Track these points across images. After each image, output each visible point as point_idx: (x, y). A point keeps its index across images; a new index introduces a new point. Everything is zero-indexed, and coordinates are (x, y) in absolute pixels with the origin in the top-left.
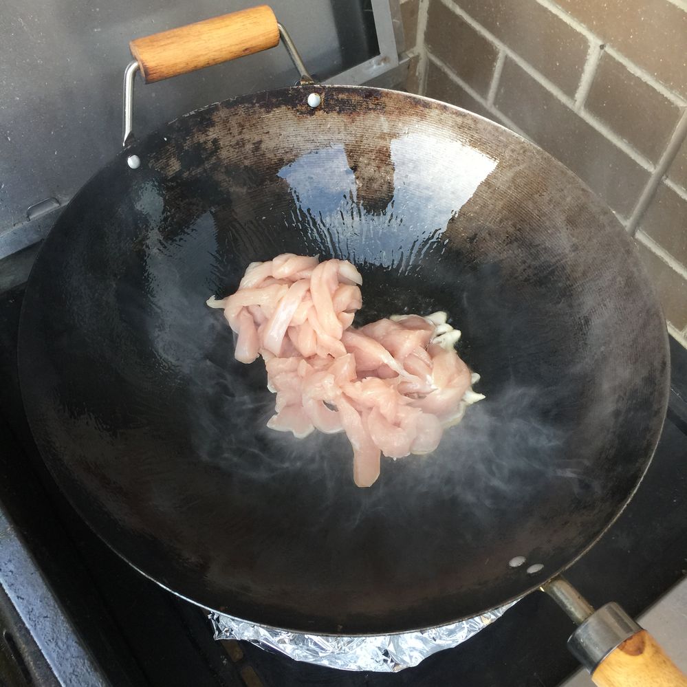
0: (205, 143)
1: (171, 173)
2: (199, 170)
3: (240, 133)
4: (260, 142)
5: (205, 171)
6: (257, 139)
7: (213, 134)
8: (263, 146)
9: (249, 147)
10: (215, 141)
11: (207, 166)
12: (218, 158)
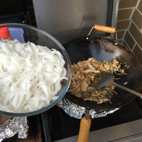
0: (98, 42)
3: (104, 43)
4: (106, 45)
7: (100, 41)
9: (104, 45)
10: (100, 42)
11: (97, 44)
12: (99, 45)
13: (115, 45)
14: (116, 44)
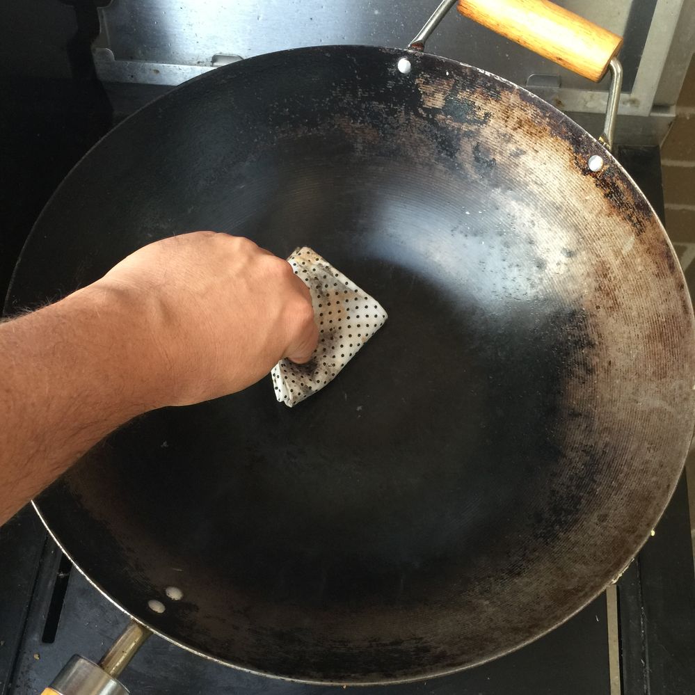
0: (479, 108)
1: (430, 104)
2: (456, 125)
4: (524, 153)
5: (459, 129)
6: (524, 147)
7: (492, 107)
8: (523, 158)
9: (512, 147)
10: (487, 115)
11: (464, 127)
12: (478, 131)
14: (596, 163)
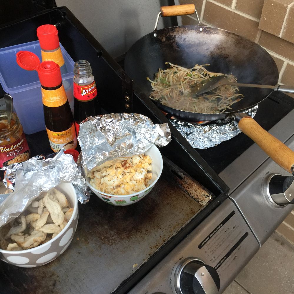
0: (172, 35)
1: (163, 41)
2: (170, 42)
3: (181, 35)
4: (186, 38)
5: (171, 42)
7: (175, 34)
8: (186, 39)
9: (183, 39)
10: (175, 36)
11: (172, 41)
12: (175, 40)
13: (201, 32)
14: (201, 29)
